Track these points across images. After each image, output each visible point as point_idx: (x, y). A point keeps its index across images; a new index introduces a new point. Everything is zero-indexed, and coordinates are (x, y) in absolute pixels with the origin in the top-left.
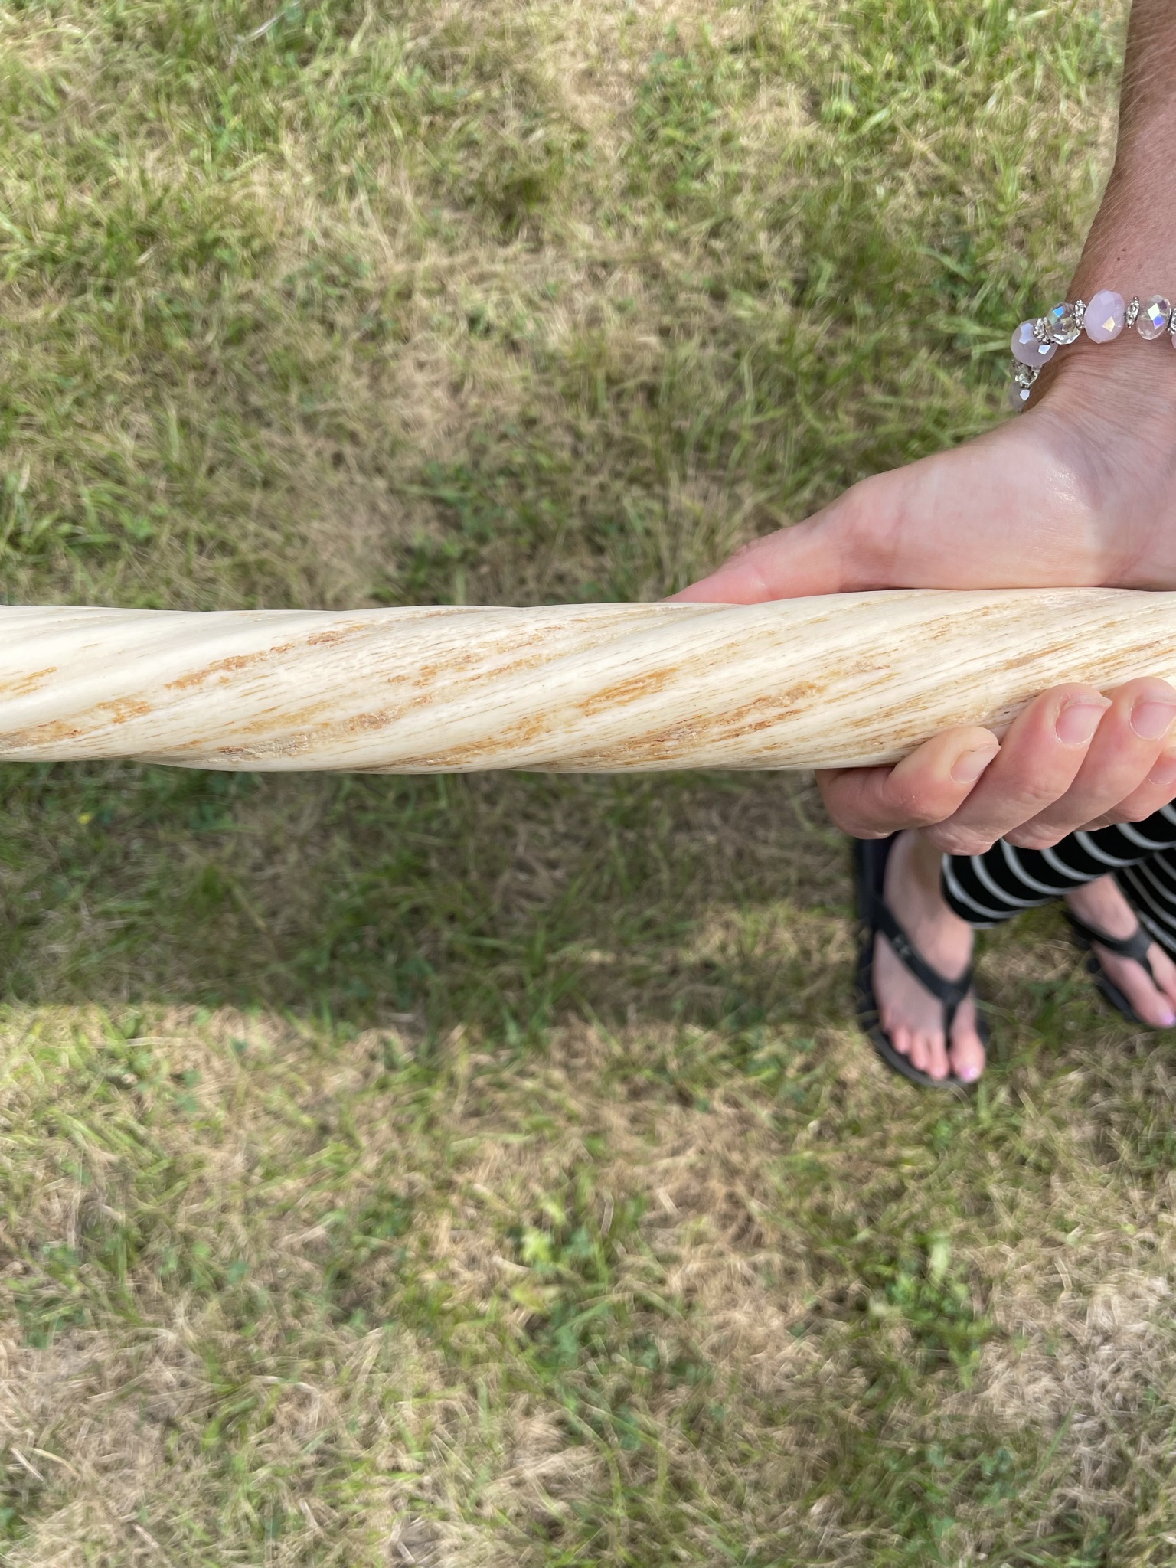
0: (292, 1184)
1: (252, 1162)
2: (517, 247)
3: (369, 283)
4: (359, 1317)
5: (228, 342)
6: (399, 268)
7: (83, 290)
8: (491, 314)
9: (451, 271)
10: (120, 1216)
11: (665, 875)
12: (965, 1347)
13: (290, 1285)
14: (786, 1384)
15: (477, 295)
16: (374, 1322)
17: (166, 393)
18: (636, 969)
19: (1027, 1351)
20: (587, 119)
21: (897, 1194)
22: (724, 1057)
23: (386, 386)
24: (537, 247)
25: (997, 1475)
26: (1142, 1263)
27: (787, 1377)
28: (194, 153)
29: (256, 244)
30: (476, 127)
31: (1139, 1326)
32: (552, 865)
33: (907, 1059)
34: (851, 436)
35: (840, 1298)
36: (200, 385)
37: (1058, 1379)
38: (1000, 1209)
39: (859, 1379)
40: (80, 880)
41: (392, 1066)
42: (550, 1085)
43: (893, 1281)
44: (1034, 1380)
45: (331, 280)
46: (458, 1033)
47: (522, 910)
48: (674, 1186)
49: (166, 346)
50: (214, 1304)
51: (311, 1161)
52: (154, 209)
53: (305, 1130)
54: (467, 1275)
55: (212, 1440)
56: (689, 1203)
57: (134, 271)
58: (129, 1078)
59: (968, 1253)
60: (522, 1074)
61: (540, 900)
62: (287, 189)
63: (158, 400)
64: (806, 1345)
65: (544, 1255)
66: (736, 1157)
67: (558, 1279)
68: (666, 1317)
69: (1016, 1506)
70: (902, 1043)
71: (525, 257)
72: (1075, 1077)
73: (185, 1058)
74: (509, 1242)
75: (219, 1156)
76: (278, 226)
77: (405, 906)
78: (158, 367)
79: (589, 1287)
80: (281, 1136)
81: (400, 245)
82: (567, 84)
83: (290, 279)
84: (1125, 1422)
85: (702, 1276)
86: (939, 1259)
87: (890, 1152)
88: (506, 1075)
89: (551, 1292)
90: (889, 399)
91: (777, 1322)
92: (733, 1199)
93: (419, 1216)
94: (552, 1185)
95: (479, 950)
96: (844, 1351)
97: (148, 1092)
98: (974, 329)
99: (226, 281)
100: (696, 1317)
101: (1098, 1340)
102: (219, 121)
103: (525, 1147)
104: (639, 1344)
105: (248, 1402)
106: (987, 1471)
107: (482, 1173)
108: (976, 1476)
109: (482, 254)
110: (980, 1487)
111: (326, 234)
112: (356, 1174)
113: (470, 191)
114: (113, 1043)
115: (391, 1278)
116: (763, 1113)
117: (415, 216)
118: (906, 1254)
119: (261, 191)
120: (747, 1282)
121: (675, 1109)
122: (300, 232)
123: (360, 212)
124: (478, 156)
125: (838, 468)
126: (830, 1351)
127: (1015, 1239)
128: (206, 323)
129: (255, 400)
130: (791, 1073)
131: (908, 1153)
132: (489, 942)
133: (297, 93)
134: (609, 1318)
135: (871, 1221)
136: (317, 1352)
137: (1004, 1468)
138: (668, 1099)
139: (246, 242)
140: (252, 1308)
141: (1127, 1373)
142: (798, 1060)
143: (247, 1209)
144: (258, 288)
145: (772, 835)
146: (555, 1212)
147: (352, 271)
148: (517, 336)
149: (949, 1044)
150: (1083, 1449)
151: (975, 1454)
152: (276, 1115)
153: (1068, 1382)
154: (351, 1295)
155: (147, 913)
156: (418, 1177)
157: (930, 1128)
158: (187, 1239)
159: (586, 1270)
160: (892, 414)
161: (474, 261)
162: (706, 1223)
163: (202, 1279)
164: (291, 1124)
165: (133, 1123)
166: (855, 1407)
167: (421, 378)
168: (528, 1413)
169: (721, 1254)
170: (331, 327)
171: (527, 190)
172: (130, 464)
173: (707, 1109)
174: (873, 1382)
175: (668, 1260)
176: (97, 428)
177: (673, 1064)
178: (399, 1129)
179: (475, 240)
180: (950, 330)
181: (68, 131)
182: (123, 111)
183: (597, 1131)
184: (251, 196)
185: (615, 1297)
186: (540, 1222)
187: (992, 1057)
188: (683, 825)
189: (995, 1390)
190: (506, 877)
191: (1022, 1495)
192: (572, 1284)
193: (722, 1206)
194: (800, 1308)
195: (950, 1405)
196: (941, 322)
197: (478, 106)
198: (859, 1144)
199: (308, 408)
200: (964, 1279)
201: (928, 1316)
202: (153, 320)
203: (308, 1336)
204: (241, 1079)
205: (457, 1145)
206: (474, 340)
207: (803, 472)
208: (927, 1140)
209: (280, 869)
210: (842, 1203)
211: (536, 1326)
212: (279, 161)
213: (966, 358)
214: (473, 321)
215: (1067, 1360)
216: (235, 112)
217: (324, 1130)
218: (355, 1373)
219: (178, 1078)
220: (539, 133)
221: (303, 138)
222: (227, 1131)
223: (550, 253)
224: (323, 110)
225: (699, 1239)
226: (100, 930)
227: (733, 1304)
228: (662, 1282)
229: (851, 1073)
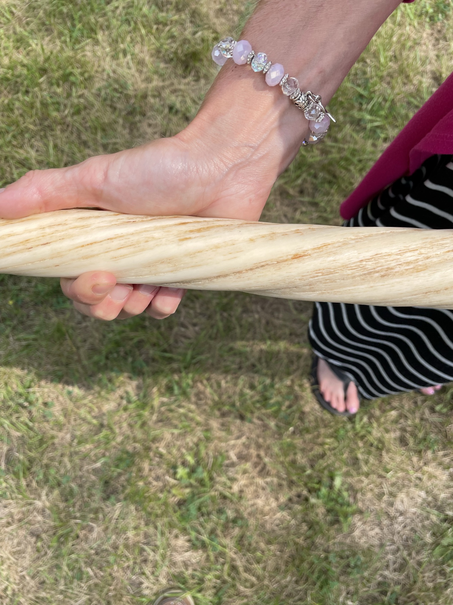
0: (88, 446)
1: (73, 437)
2: (190, 79)
3: (131, 92)
4: (113, 498)
5: (73, 114)
6: (143, 86)
7: (17, 92)
8: (178, 106)
9: (163, 88)
10: (21, 457)
11: (238, 330)
12: (346, 516)
13: (87, 485)
14: (276, 528)
15: (173, 98)
16: (118, 501)
17: (49, 133)
18: (226, 367)
19: (371, 518)
20: (219, 28)
21: (322, 456)
22: (258, 401)
23: (136, 133)
24: (197, 79)
25: (356, 566)
26: (416, 486)
27: (277, 526)
28: (63, 38)
29: (86, 75)
30: (175, 31)
31: (414, 510)
32: (195, 325)
33: (329, 404)
34: (318, 158)
35: (299, 496)
36: (63, 131)
37: (382, 529)
38: (362, 464)
39: (305, 527)
40: (10, 326)
41: (129, 402)
42: (190, 411)
43: (319, 490)
44: (372, 529)
45: (115, 90)
46: (155, 390)
47: (182, 342)
48: (237, 450)
49: (49, 115)
50: (56, 492)
51: (96, 438)
52: (47, 60)
53: (94, 426)
54: (155, 483)
55: (55, 544)
56: (242, 457)
57: (38, 85)
58: (26, 404)
59: (349, 480)
60: (179, 406)
61: (189, 338)
62: (99, 54)
63: (46, 136)
64: (285, 513)
65: (185, 476)
66: (261, 440)
67: (190, 486)
68: (231, 501)
69: (363, 578)
70: (327, 398)
71: (193, 83)
72: (394, 414)
73: (49, 396)
74: (171, 471)
75: (61, 435)
76: (95, 68)
77: (135, 340)
78: (46, 123)
79: (202, 489)
80: (85, 428)
81: (143, 77)
82: (212, 14)
83: (99, 90)
84: (406, 547)
85: (246, 486)
86: (338, 482)
87: (320, 440)
88: (173, 407)
89: (188, 490)
90: (333, 144)
91: (274, 504)
92: (258, 456)
93: (137, 460)
94: (189, 449)
95: (164, 358)
96: (299, 516)
97: (33, 409)
98: (368, 117)
99: (74, 90)
100: (243, 502)
101: (398, 514)
102: (74, 26)
103: (180, 435)
104: (220, 511)
105: (69, 529)
106: (352, 564)
107: (163, 444)
108: (348, 566)
109: (175, 81)
110: (349, 570)
111: (114, 72)
112: (113, 443)
113: (172, 56)
114: (21, 390)
115: (125, 483)
116: (272, 424)
117: (150, 66)
118: (325, 480)
119: (89, 54)
120: (263, 489)
121: (238, 421)
122: (104, 70)
123: (128, 63)
124: (175, 42)
125: (312, 171)
126: (294, 516)
127: (367, 475)
128: (65, 106)
129: (84, 137)
130: (284, 408)
131: (328, 440)
132: (168, 355)
133: (105, 15)
134: (209, 501)
135: (312, 467)
136: (96, 511)
137: (359, 563)
138: (236, 417)
139: (82, 74)
140: (71, 492)
141: (408, 528)
142: (287, 403)
143: (71, 455)
144: (86, 92)
145: (281, 315)
146: (190, 460)
147: (124, 86)
148: (188, 115)
149: (346, 399)
150: (390, 557)
151: (348, 557)
152: (84, 420)
153: (385, 530)
154: (110, 489)
155: (35, 340)
156: (138, 445)
157: (337, 431)
158: (47, 466)
159: (201, 482)
160: (334, 150)
161: (172, 84)
162: (248, 466)
163: (52, 481)
164: (89, 423)
165: (27, 421)
166: (302, 538)
167: (149, 130)
168: (176, 537)
169: (253, 478)
170: (114, 109)
171: (194, 56)
172: (34, 162)
173: (251, 422)
174: (310, 528)
175: (233, 480)
176: (21, 147)
177: (238, 404)
178: (131, 426)
179: (173, 76)
180: (359, 117)
181: (14, 28)
182: (36, 21)
183: (208, 429)
184: (84, 56)
185: (213, 493)
186: (184, 464)
187: (362, 404)
188: (246, 310)
189: (357, 533)
190: (176, 329)
191: (366, 574)
192: (196, 487)
193: (255, 459)
194: (283, 499)
195: (339, 538)
196: (356, 114)
197: (176, 21)
198: (308, 437)
199: (105, 141)
200: (347, 490)
201: (332, 504)
202: (44, 105)
203: (94, 505)
204: (70, 406)
205: (153, 433)
206: (171, 116)
207: (299, 172)
208: (335, 436)
209: (88, 324)
210: (301, 459)
211: (181, 503)
212: (97, 42)
213: (365, 128)
214: (171, 108)
215: (386, 522)
216: (80, 22)
217: (102, 426)
218: (110, 520)
219: (45, 404)
220: (199, 34)
221: (107, 33)
222: (64, 425)
223: (203, 81)
224: (115, 22)
225: (245, 472)
226: (17, 345)
227: (257, 497)
228: (230, 488)
229: (307, 409)
